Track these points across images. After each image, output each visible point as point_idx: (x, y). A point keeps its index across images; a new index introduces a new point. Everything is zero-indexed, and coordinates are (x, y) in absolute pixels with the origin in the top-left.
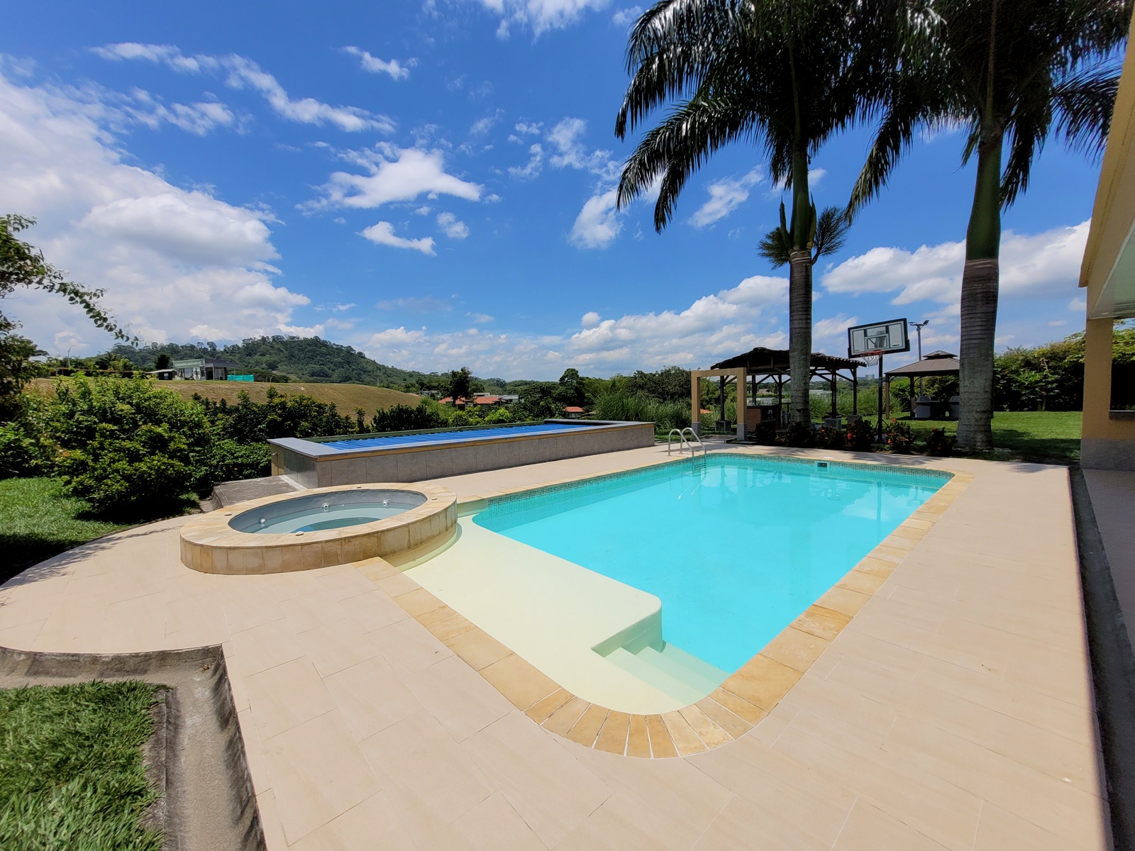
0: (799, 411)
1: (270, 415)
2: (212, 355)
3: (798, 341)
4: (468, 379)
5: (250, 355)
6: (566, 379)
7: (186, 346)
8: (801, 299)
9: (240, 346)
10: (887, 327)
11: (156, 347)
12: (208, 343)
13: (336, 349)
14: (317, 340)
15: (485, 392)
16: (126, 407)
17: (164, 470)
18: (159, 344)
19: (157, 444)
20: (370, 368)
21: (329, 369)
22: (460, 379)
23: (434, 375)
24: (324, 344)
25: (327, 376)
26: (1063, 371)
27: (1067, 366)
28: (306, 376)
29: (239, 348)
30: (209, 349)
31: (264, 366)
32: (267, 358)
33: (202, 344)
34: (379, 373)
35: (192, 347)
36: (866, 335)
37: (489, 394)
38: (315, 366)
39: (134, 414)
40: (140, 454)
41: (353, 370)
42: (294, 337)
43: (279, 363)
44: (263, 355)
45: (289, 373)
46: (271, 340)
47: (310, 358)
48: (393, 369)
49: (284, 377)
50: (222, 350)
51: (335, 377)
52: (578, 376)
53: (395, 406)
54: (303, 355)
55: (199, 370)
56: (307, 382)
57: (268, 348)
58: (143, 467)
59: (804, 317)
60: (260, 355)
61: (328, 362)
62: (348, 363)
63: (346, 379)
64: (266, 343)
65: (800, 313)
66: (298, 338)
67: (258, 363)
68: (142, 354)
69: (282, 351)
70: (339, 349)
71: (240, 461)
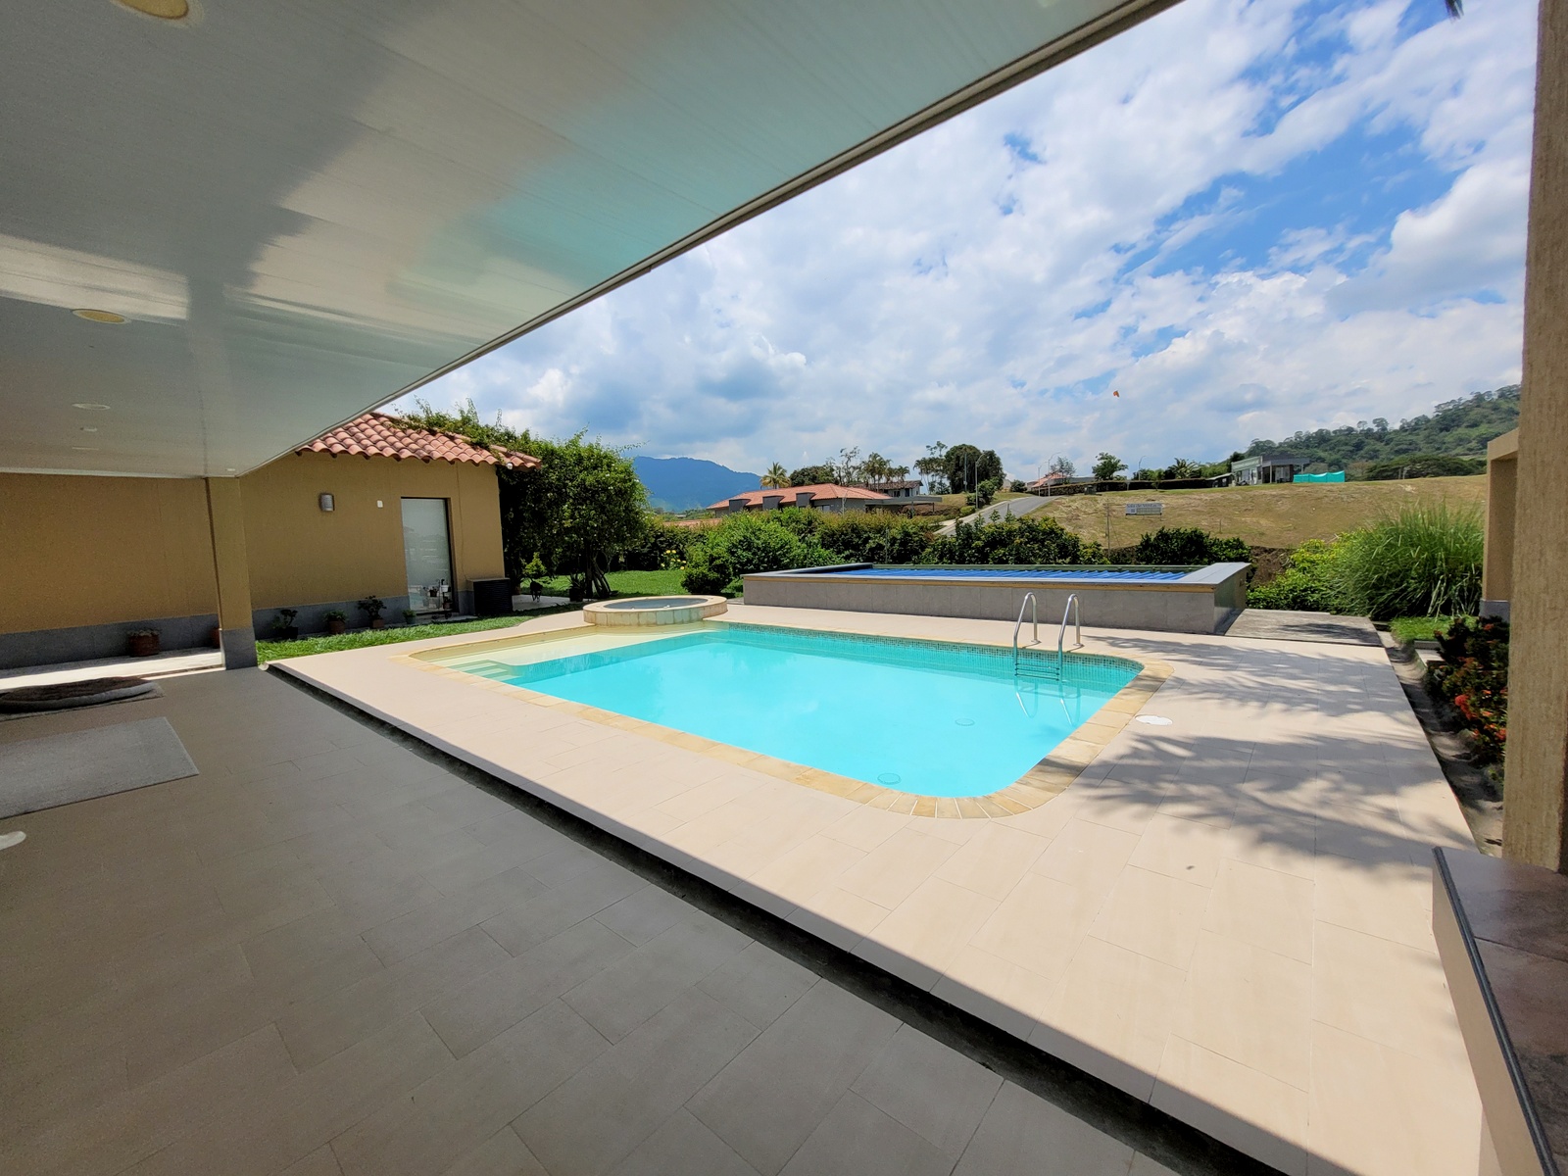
2: (1380, 438)
5: (1447, 429)
31: (1473, 445)
32: (1480, 429)
46: (1496, 397)
55: (1255, 472)
57: (1487, 412)
64: (1483, 404)
67: (1461, 440)
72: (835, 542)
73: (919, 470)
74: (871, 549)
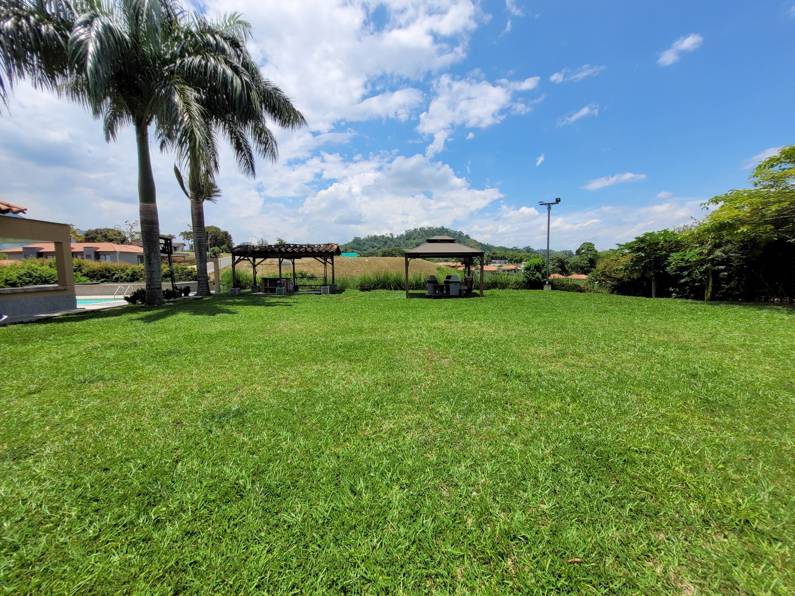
5: (408, 239)
9: (404, 235)
12: (390, 234)
13: (453, 233)
14: (442, 228)
42: (431, 227)
46: (419, 230)
50: (396, 237)
57: (417, 235)
64: (416, 232)
69: (423, 236)
72: (95, 275)
73: (183, 237)
74: (116, 278)
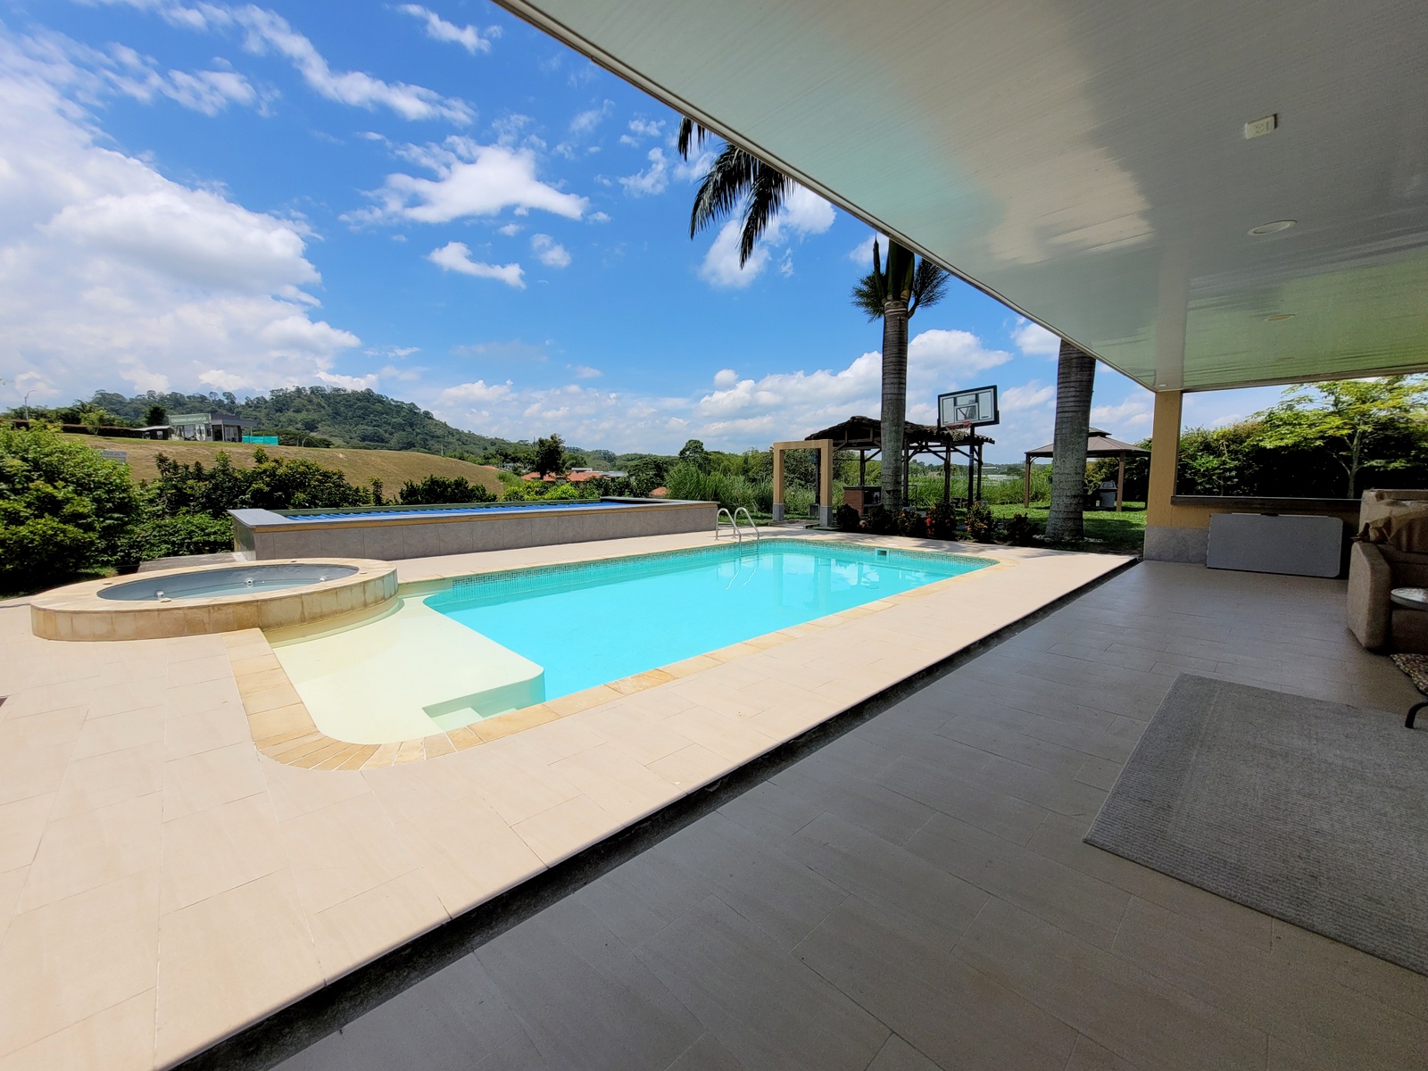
0: (888, 492)
1: (256, 484)
2: (230, 410)
3: (889, 409)
4: (559, 450)
5: (280, 410)
6: (688, 453)
7: (194, 397)
8: (894, 359)
9: (268, 400)
10: (977, 395)
11: (154, 397)
12: (224, 394)
13: (395, 406)
14: (369, 394)
15: (589, 467)
16: (17, 462)
17: (51, 535)
18: (157, 393)
19: (49, 506)
20: (439, 433)
21: (386, 431)
22: (549, 449)
23: (523, 443)
24: (380, 400)
25: (382, 441)
26: (1244, 456)
27: (1247, 450)
28: (356, 441)
29: (266, 402)
30: (226, 401)
31: (299, 426)
32: (303, 415)
33: (216, 394)
34: (451, 439)
35: (203, 398)
36: (955, 404)
37: (591, 469)
38: (366, 427)
39: (29, 471)
40: (22, 517)
41: (418, 434)
42: (339, 389)
43: (319, 422)
44: (298, 411)
45: (332, 436)
46: (309, 393)
47: (360, 417)
48: (470, 435)
49: (325, 440)
50: (243, 403)
51: (393, 441)
52: (702, 450)
53: (429, 477)
54: (350, 413)
55: (203, 428)
56: (354, 448)
57: (306, 402)
58: (23, 530)
59: (896, 380)
60: (294, 411)
61: (384, 422)
62: (411, 425)
63: (408, 446)
64: (302, 396)
65: (893, 376)
66: (345, 391)
67: (291, 421)
68: (134, 405)
69: (324, 407)
70: (399, 406)
71: (212, 538)
